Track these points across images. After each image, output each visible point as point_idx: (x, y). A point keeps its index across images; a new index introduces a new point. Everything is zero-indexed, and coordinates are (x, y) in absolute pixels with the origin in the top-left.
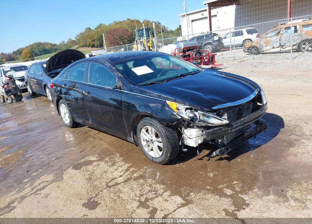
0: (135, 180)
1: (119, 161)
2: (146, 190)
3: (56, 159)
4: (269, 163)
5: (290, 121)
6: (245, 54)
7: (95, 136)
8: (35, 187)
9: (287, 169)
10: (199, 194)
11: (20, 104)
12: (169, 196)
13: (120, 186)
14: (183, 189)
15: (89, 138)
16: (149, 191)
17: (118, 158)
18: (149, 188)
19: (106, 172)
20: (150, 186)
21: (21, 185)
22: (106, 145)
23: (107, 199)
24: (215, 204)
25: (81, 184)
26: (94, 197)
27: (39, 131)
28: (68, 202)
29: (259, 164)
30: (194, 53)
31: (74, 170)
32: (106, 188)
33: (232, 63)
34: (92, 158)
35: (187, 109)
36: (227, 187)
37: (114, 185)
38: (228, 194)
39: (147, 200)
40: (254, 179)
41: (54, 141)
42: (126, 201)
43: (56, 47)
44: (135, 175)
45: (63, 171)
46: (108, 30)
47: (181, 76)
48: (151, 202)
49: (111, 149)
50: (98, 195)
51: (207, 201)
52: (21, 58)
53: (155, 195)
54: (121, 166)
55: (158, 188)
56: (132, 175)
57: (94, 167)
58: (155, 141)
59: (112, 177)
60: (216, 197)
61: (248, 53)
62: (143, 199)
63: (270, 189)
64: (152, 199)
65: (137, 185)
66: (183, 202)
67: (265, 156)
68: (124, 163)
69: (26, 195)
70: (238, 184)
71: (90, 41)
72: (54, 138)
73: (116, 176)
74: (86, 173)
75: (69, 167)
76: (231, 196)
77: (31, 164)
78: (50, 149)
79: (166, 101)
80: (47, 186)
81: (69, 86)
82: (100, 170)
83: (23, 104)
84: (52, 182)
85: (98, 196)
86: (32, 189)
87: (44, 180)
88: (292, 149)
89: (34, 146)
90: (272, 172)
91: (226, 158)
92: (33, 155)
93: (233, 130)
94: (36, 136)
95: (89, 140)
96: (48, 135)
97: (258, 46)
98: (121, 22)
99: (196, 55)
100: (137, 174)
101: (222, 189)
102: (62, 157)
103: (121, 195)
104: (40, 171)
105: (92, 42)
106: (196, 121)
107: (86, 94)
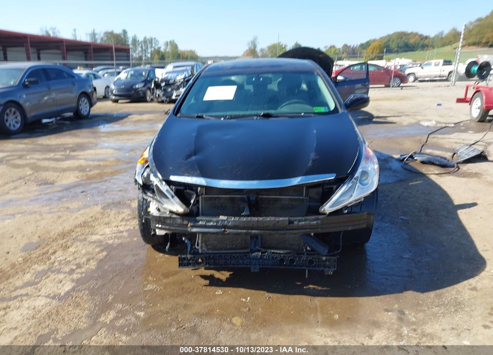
3: (119, 191)
16: (77, 264)
19: (107, 224)
32: (71, 239)
37: (78, 241)
43: (426, 42)
53: (68, 271)
56: (109, 240)
62: (56, 267)
64: (59, 272)
73: (100, 232)
80: (59, 212)
84: (69, 210)
93: (195, 230)
100: (113, 241)
102: (126, 191)
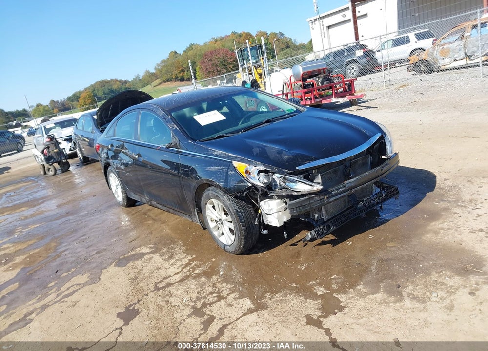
0: (194, 278)
1: (181, 251)
2: (206, 292)
3: (96, 253)
4: (392, 247)
5: (445, 180)
6: (409, 74)
7: (156, 218)
8: (63, 292)
9: (417, 254)
10: (277, 295)
11: (67, 175)
12: (236, 299)
13: (173, 287)
14: (257, 288)
15: (147, 221)
16: (211, 293)
17: (179, 249)
18: (211, 289)
19: (158, 269)
20: (214, 285)
21: (45, 291)
22: (167, 230)
23: (151, 306)
24: (296, 309)
25: (121, 286)
26: (135, 304)
27: (82, 214)
28: (100, 312)
29: (378, 248)
30: (320, 81)
31: (117, 268)
32: (154, 291)
33: (385, 91)
34: (145, 250)
35: (260, 171)
36: (320, 285)
37: (165, 287)
38: (320, 293)
39: (204, 305)
40: (363, 271)
41: (99, 227)
42: (176, 308)
44: (197, 271)
45: (102, 270)
46: (203, 52)
47: (267, 122)
48: (209, 308)
49: (173, 235)
50: (141, 300)
51: (285, 305)
52: (79, 106)
53: (216, 299)
54: (180, 260)
55: (224, 288)
56: (193, 272)
57: (144, 262)
58: (224, 221)
59: (164, 275)
60: (300, 298)
61: (414, 72)
62: (199, 305)
63: (382, 285)
64: (211, 304)
65: (195, 285)
66: (253, 306)
67: (390, 236)
68: (186, 254)
69: (49, 303)
70: (338, 279)
71: (176, 72)
72: (100, 224)
73: (170, 274)
74: (131, 271)
75: (111, 264)
76: (322, 297)
77: (63, 261)
78: (92, 238)
79: (233, 161)
80: (77, 290)
81: (116, 147)
82: (152, 266)
83: (69, 176)
84: (84, 285)
85: (140, 303)
86: (58, 296)
87: (75, 283)
88: (433, 224)
89: (72, 236)
90: (392, 259)
91: (331, 242)
92: (67, 249)
93: (332, 199)
94: (78, 221)
95: (147, 224)
96: (92, 219)
97: (429, 59)
98: (222, 39)
99: (322, 83)
100: (199, 270)
101: (312, 286)
102: (105, 249)
103: (171, 300)
104: (73, 270)
105: (180, 73)
106: (276, 188)
107: (137, 157)
